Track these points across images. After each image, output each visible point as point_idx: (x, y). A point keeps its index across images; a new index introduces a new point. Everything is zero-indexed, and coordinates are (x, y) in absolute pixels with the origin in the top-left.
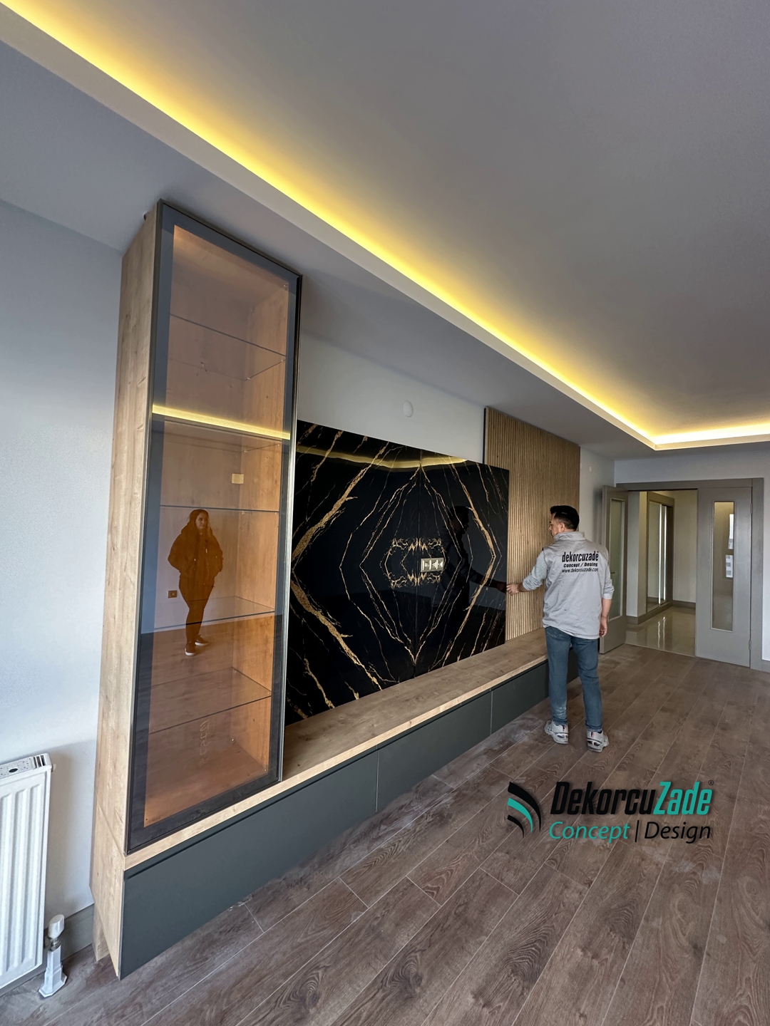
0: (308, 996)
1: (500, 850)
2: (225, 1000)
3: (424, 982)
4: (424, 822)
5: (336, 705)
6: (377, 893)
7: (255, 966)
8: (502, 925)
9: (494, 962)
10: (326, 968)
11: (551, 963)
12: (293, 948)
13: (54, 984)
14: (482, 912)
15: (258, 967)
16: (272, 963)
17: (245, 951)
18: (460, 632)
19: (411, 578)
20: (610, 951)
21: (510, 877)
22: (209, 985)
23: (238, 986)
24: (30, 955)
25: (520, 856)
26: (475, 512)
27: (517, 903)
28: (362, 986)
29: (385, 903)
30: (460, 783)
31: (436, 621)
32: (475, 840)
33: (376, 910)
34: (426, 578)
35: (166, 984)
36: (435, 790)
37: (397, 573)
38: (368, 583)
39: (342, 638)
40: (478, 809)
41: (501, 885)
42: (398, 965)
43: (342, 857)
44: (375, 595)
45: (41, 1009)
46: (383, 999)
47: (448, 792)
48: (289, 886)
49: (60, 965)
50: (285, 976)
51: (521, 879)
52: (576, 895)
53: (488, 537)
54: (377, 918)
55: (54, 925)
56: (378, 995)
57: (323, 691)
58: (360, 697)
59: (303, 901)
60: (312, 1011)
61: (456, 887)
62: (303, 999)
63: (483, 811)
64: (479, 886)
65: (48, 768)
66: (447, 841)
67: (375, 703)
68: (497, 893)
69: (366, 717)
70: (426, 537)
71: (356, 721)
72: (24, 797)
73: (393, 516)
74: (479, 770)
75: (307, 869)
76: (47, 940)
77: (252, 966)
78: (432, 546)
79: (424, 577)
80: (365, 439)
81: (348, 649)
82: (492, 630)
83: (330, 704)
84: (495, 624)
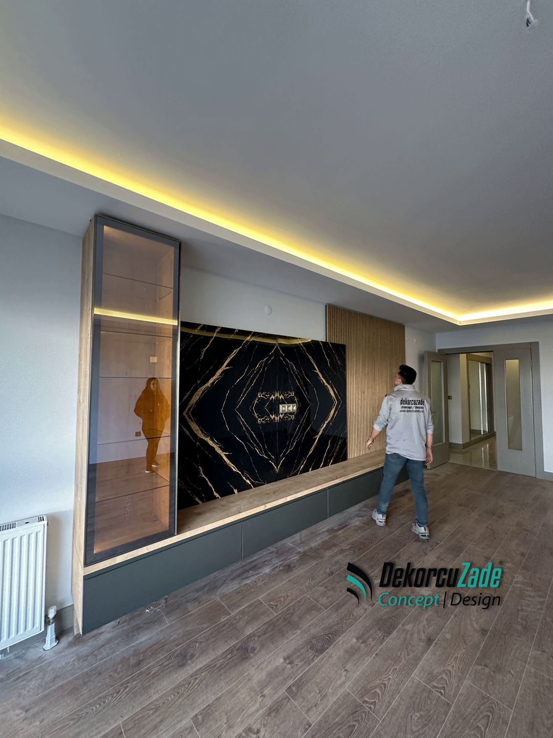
0: (189, 655)
1: (321, 586)
2: (142, 655)
3: (256, 651)
4: (278, 569)
5: (221, 497)
6: (239, 606)
7: (161, 640)
8: (311, 625)
9: (301, 643)
10: (201, 642)
11: (335, 644)
12: (184, 632)
13: (51, 644)
14: (300, 618)
15: (163, 641)
16: (171, 639)
17: (157, 633)
18: (311, 452)
19: (272, 417)
20: (374, 640)
21: (324, 600)
22: (134, 648)
23: (151, 649)
24: (37, 625)
25: (334, 589)
26: (320, 374)
27: (323, 614)
28: (220, 652)
29: (243, 612)
30: (306, 548)
31: (292, 445)
32: (307, 580)
33: (236, 615)
34: (283, 417)
35: (111, 646)
36: (289, 552)
37: (262, 414)
38: (241, 420)
39: (225, 454)
40: (314, 562)
41: (316, 604)
42: (243, 643)
43: (222, 588)
44: (246, 428)
45: (44, 655)
46: (231, 658)
47: (297, 553)
48: (187, 602)
49: (54, 633)
50: (177, 645)
51: (330, 601)
52: (362, 611)
53: (330, 389)
54: (236, 619)
55: (51, 610)
56: (228, 656)
57: (212, 487)
58: (238, 492)
59: (194, 609)
60: (189, 662)
61: (288, 605)
62: (185, 656)
63: (316, 564)
64: (302, 605)
65: (45, 522)
66: (289, 580)
67: (246, 495)
68: (312, 608)
69: (238, 503)
70: (283, 390)
71: (231, 505)
72: (33, 537)
73: (258, 378)
74: (320, 541)
75: (201, 593)
76: (47, 619)
77: (159, 640)
78: (287, 396)
79: (281, 416)
80: (236, 331)
81: (228, 462)
82: (336, 451)
83: (217, 496)
84: (338, 447)
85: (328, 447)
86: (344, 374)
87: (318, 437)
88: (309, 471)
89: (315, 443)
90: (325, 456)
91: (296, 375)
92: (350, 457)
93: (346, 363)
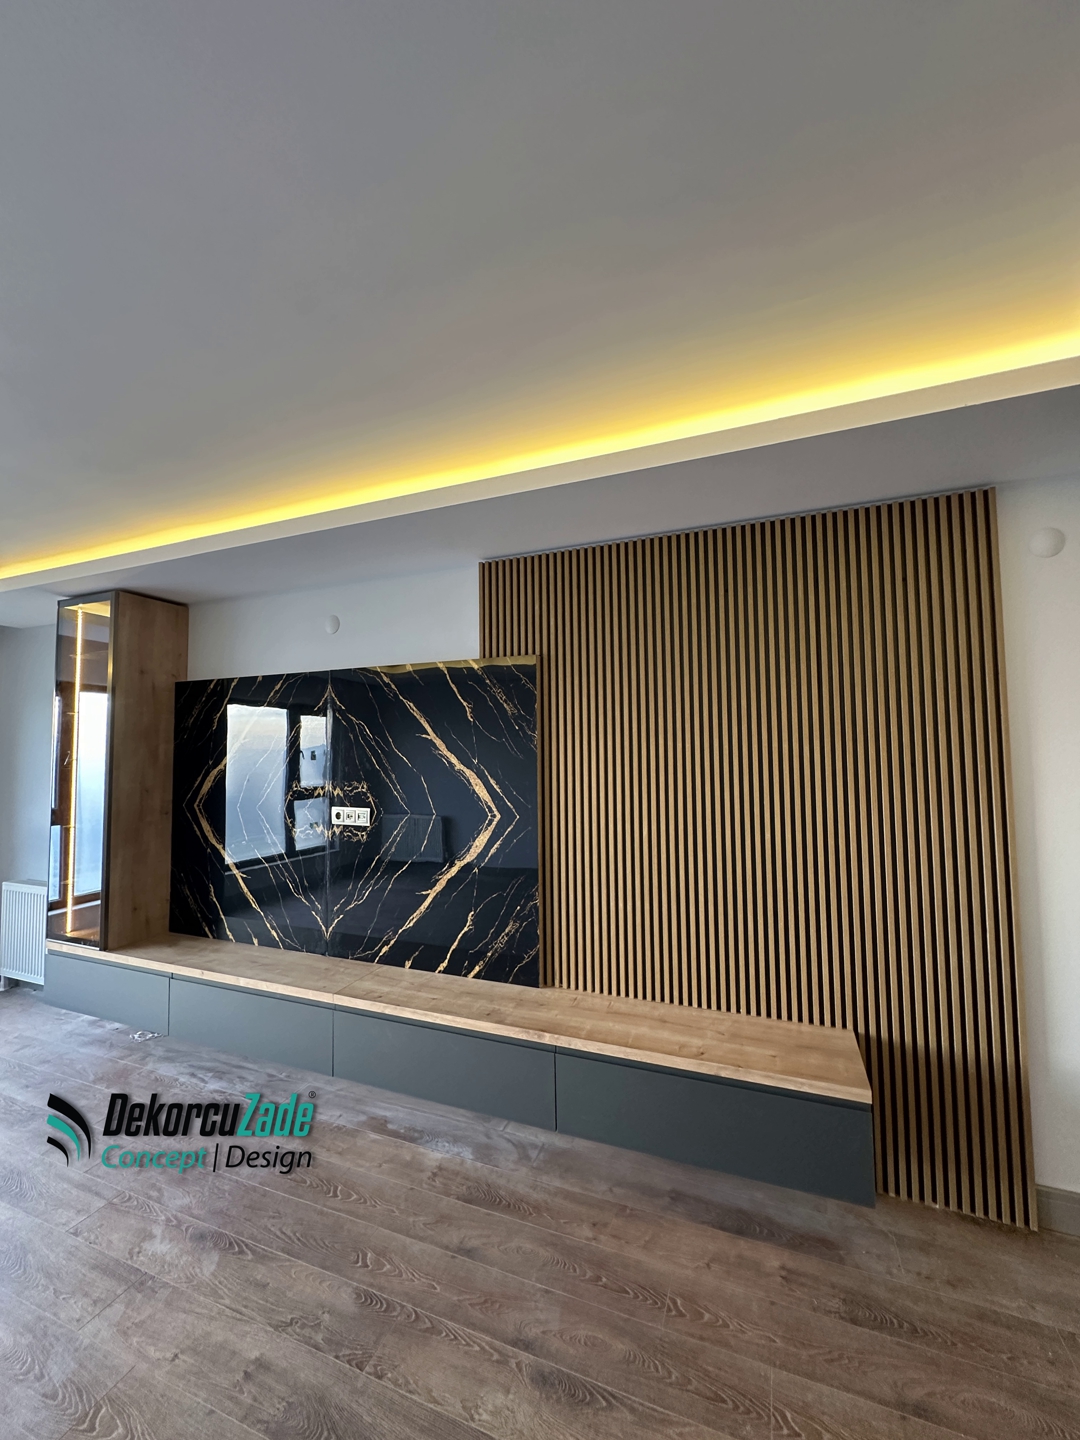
5: (236, 940)
18: (410, 924)
31: (361, 894)
34: (341, 833)
38: (266, 827)
39: (241, 877)
53: (476, 780)
57: (225, 921)
58: (259, 944)
70: (341, 780)
73: (293, 755)
78: (351, 791)
79: (337, 831)
80: (260, 679)
81: (246, 890)
82: (496, 949)
83: (231, 937)
84: (503, 939)
85: (466, 929)
86: (531, 739)
87: (432, 894)
88: (404, 966)
89: (422, 907)
90: (453, 947)
91: (371, 748)
92: (553, 984)
93: (537, 706)
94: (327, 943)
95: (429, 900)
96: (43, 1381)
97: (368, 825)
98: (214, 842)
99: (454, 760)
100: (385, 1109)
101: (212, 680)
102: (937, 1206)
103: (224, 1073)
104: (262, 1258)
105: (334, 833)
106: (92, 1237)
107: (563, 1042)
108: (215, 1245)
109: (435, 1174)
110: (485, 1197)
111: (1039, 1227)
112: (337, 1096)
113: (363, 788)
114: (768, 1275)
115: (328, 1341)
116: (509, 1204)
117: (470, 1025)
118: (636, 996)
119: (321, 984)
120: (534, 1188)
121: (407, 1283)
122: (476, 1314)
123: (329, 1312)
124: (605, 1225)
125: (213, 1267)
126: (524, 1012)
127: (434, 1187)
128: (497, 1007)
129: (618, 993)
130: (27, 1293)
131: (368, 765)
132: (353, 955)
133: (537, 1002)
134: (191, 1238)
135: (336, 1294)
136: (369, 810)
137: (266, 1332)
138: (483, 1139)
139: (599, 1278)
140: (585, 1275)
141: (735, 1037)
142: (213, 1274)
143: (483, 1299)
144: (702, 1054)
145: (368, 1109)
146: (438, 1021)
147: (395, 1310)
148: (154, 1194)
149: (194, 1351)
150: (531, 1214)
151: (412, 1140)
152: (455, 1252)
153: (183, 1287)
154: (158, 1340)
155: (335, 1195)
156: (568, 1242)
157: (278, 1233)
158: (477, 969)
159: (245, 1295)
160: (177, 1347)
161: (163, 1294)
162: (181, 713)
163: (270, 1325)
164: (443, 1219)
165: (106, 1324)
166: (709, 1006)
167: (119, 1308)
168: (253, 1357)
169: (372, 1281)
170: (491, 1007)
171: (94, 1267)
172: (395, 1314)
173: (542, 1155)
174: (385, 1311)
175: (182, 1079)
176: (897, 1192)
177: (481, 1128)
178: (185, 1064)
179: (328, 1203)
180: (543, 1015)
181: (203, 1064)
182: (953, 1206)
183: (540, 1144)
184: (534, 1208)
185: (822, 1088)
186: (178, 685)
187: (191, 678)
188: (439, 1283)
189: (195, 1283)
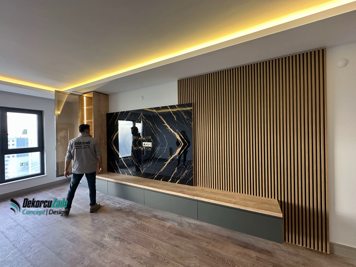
18: (162, 170)
31: (150, 163)
53: (177, 135)
58: (127, 174)
78: (147, 138)
79: (144, 148)
80: (125, 112)
81: (124, 162)
82: (183, 177)
83: (121, 173)
84: (184, 174)
85: (175, 172)
86: (191, 125)
87: (167, 163)
88: (160, 180)
89: (164, 166)
90: (172, 176)
91: (152, 128)
92: (197, 186)
93: (193, 116)
94: (142, 174)
95: (166, 164)
96: (83, 264)
97: (151, 146)
98: (116, 151)
99: (172, 130)
100: (156, 213)
101: (114, 113)
102: (300, 245)
103: (120, 203)
104: (129, 243)
105: (143, 149)
106: (93, 236)
107: (199, 199)
108: (119, 240)
109: (168, 228)
110: (181, 234)
111: (330, 253)
112: (145, 210)
113: (150, 137)
114: (252, 258)
115: (144, 262)
116: (186, 236)
117: (177, 194)
118: (218, 189)
119: (141, 184)
120: (192, 233)
121: (162, 252)
122: (178, 260)
123: (144, 256)
124: (210, 243)
125: (118, 244)
126: (190, 192)
127: (168, 231)
128: (183, 190)
129: (213, 188)
130: (79, 246)
131: (151, 132)
132: (148, 177)
133: (193, 189)
134: (114, 237)
135: (146, 252)
136: (151, 143)
137: (130, 259)
138: (180, 221)
139: (208, 255)
140: (205, 253)
141: (244, 199)
142: (118, 246)
143: (180, 257)
144: (236, 203)
145: (152, 213)
146: (169, 193)
147: (159, 257)
148: (106, 228)
149: (114, 261)
150: (191, 239)
151: (163, 220)
152: (173, 246)
153: (112, 248)
154: (107, 258)
155: (145, 231)
156: (201, 246)
157: (133, 239)
158: (178, 181)
159: (125, 251)
160: (111, 260)
161: (108, 249)
162: (108, 121)
163: (131, 258)
164: (170, 238)
165: (96, 254)
166: (237, 192)
167: (98, 251)
168: (127, 264)
169: (154, 250)
170: (181, 190)
171: (93, 242)
172: (159, 258)
173: (194, 226)
174: (157, 257)
175: (111, 204)
176: (288, 241)
177: (179, 219)
178: (112, 201)
179: (144, 233)
180: (194, 192)
181: (115, 201)
182: (304, 246)
183: (194, 223)
184: (192, 237)
185: (268, 213)
186: (107, 114)
187: (110, 112)
188: (170, 252)
189: (114, 247)
